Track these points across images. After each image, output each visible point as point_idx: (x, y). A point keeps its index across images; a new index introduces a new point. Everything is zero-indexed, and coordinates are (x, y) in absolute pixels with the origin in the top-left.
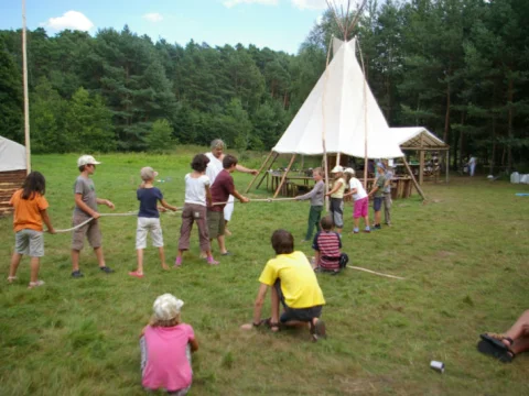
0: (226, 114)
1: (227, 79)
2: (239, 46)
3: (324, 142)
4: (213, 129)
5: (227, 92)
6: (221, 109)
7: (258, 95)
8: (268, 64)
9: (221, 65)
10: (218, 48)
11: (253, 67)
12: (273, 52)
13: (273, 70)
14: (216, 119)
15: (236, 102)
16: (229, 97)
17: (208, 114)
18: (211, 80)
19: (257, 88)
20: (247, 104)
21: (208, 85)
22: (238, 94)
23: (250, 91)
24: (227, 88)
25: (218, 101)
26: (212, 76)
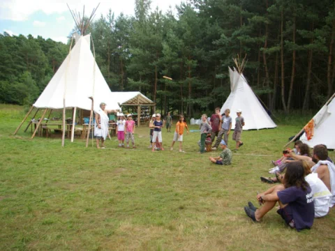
0: (20, 82)
1: (21, 58)
2: (30, 36)
3: (64, 100)
4: (10, 92)
5: (21, 67)
6: (16, 78)
7: (44, 70)
8: (50, 49)
9: (16, 48)
10: (14, 37)
11: (39, 50)
12: (54, 42)
13: (54, 53)
14: (12, 85)
15: (27, 74)
16: (22, 70)
17: (7, 82)
18: (8, 58)
19: (42, 65)
20: (35, 76)
21: (7, 61)
22: (29, 69)
23: (37, 67)
24: (21, 64)
25: (14, 73)
26: (9, 55)
